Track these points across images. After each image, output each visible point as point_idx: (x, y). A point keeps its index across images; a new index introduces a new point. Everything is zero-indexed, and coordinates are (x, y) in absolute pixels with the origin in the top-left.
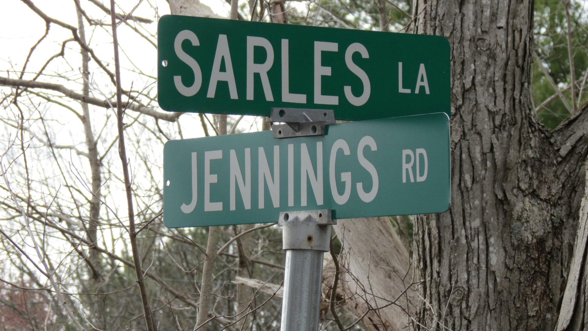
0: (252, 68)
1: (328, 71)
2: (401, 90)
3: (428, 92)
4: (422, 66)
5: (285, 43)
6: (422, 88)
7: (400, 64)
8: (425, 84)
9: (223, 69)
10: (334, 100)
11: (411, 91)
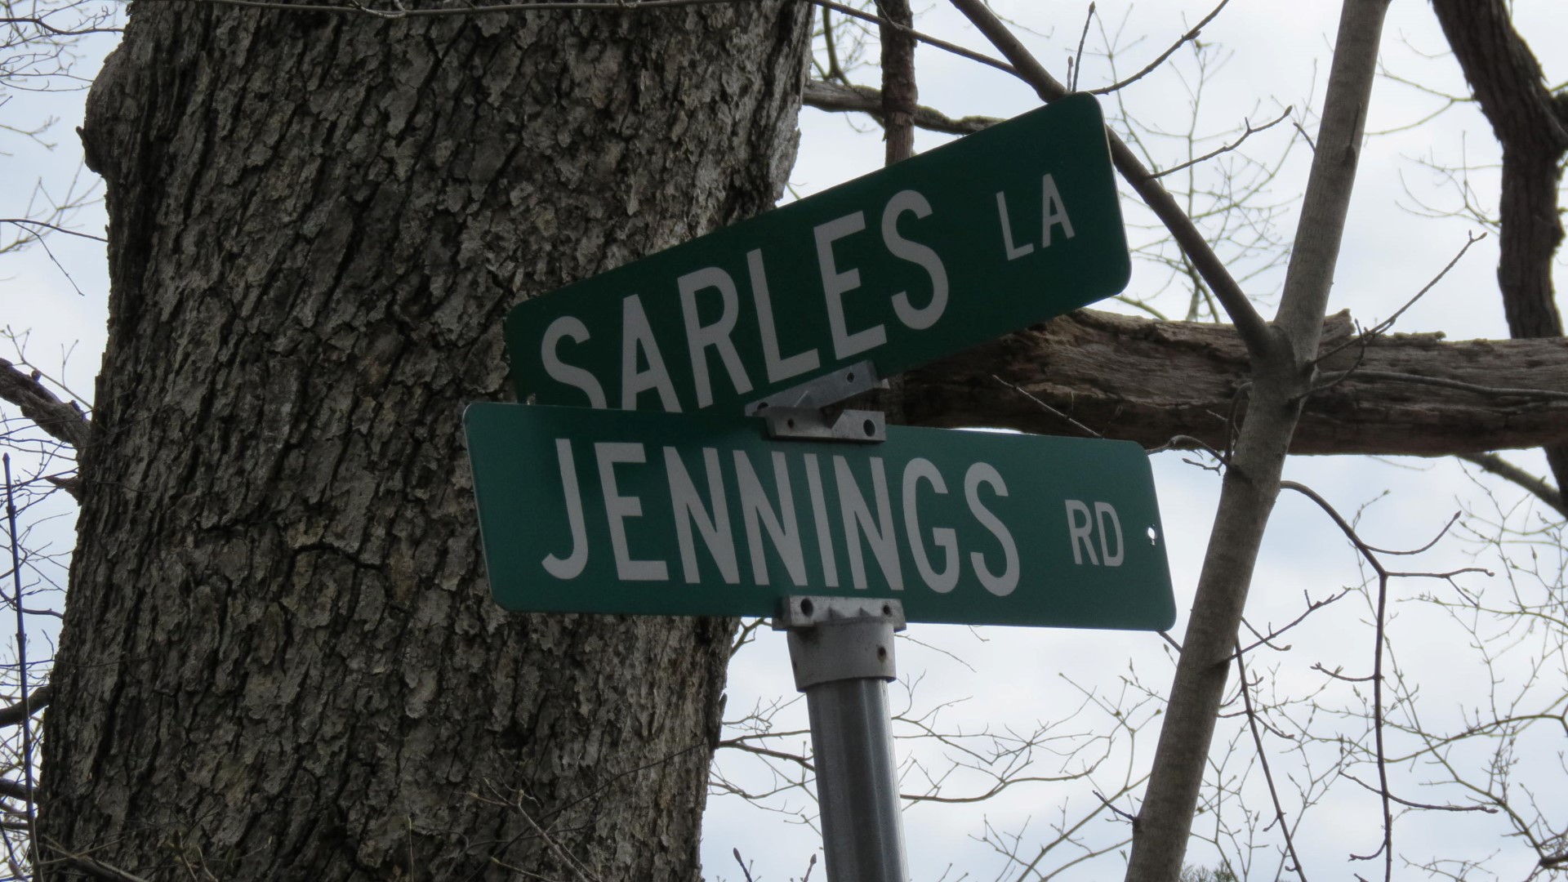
0: (698, 338)
1: (852, 279)
2: (1013, 253)
3: (1069, 232)
4: (1048, 182)
5: (755, 260)
6: (1057, 229)
7: (1001, 197)
8: (1062, 217)
9: (642, 365)
10: (875, 336)
11: (1035, 247)
